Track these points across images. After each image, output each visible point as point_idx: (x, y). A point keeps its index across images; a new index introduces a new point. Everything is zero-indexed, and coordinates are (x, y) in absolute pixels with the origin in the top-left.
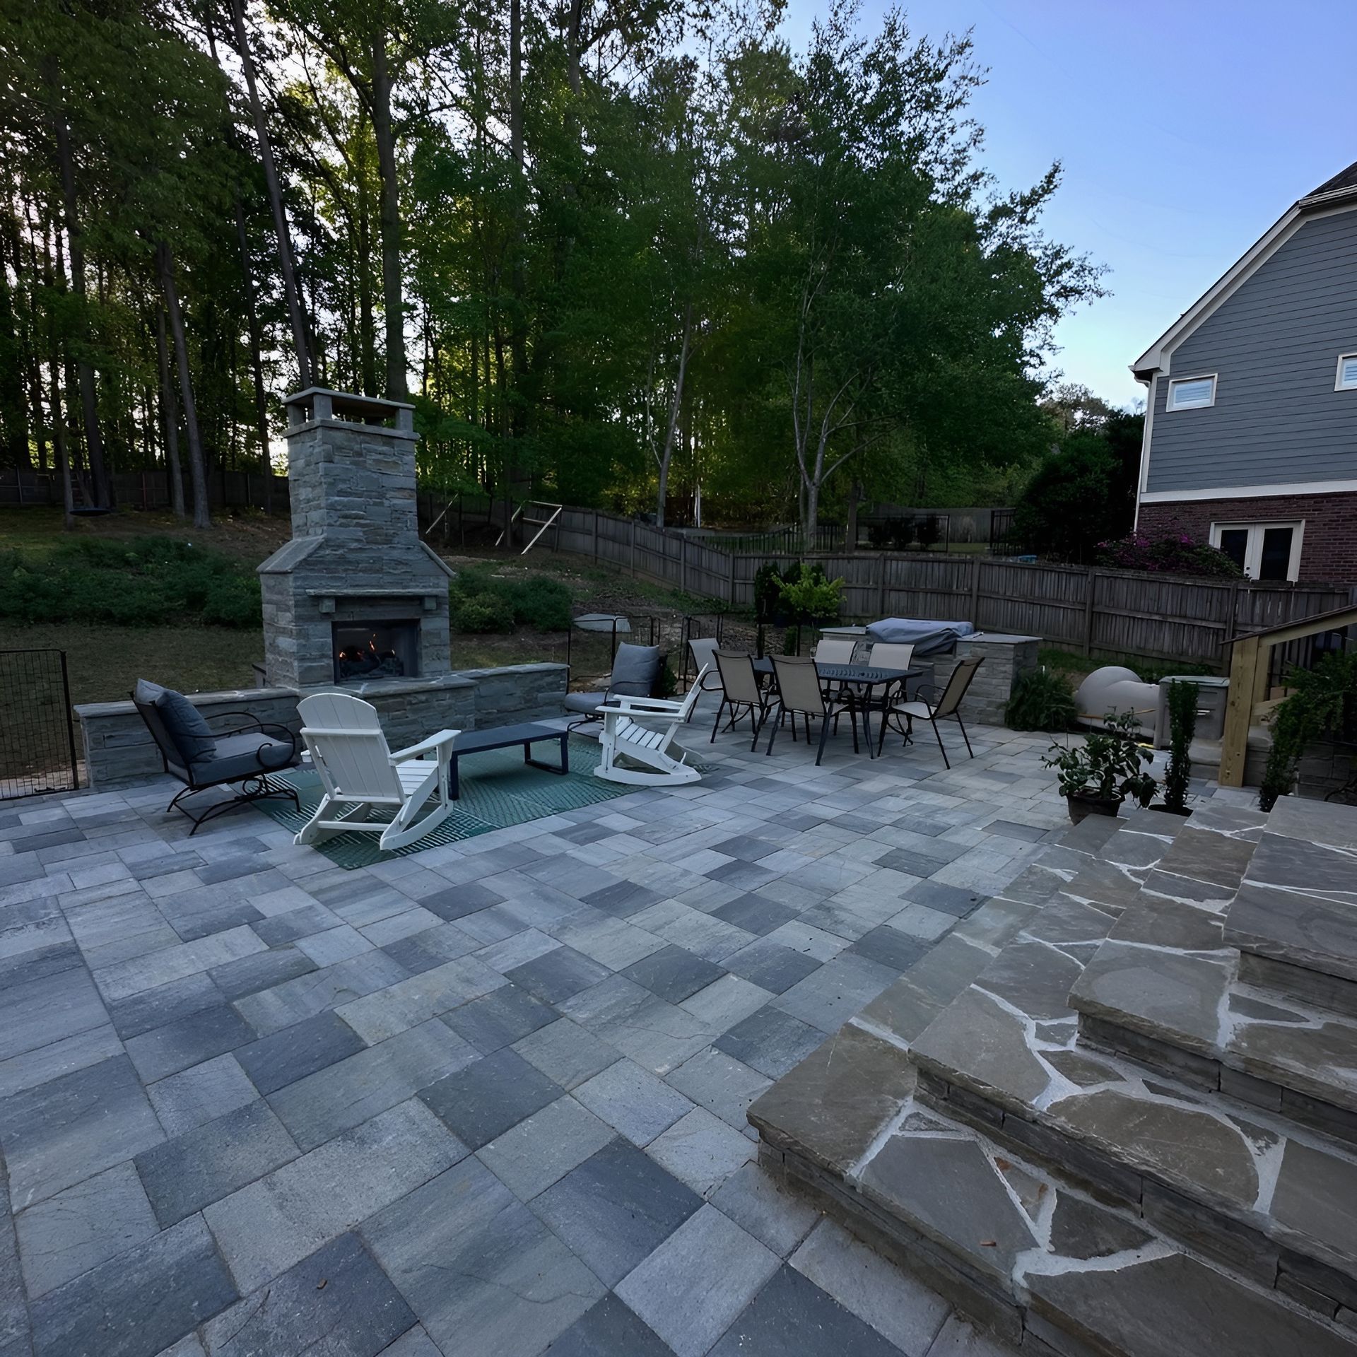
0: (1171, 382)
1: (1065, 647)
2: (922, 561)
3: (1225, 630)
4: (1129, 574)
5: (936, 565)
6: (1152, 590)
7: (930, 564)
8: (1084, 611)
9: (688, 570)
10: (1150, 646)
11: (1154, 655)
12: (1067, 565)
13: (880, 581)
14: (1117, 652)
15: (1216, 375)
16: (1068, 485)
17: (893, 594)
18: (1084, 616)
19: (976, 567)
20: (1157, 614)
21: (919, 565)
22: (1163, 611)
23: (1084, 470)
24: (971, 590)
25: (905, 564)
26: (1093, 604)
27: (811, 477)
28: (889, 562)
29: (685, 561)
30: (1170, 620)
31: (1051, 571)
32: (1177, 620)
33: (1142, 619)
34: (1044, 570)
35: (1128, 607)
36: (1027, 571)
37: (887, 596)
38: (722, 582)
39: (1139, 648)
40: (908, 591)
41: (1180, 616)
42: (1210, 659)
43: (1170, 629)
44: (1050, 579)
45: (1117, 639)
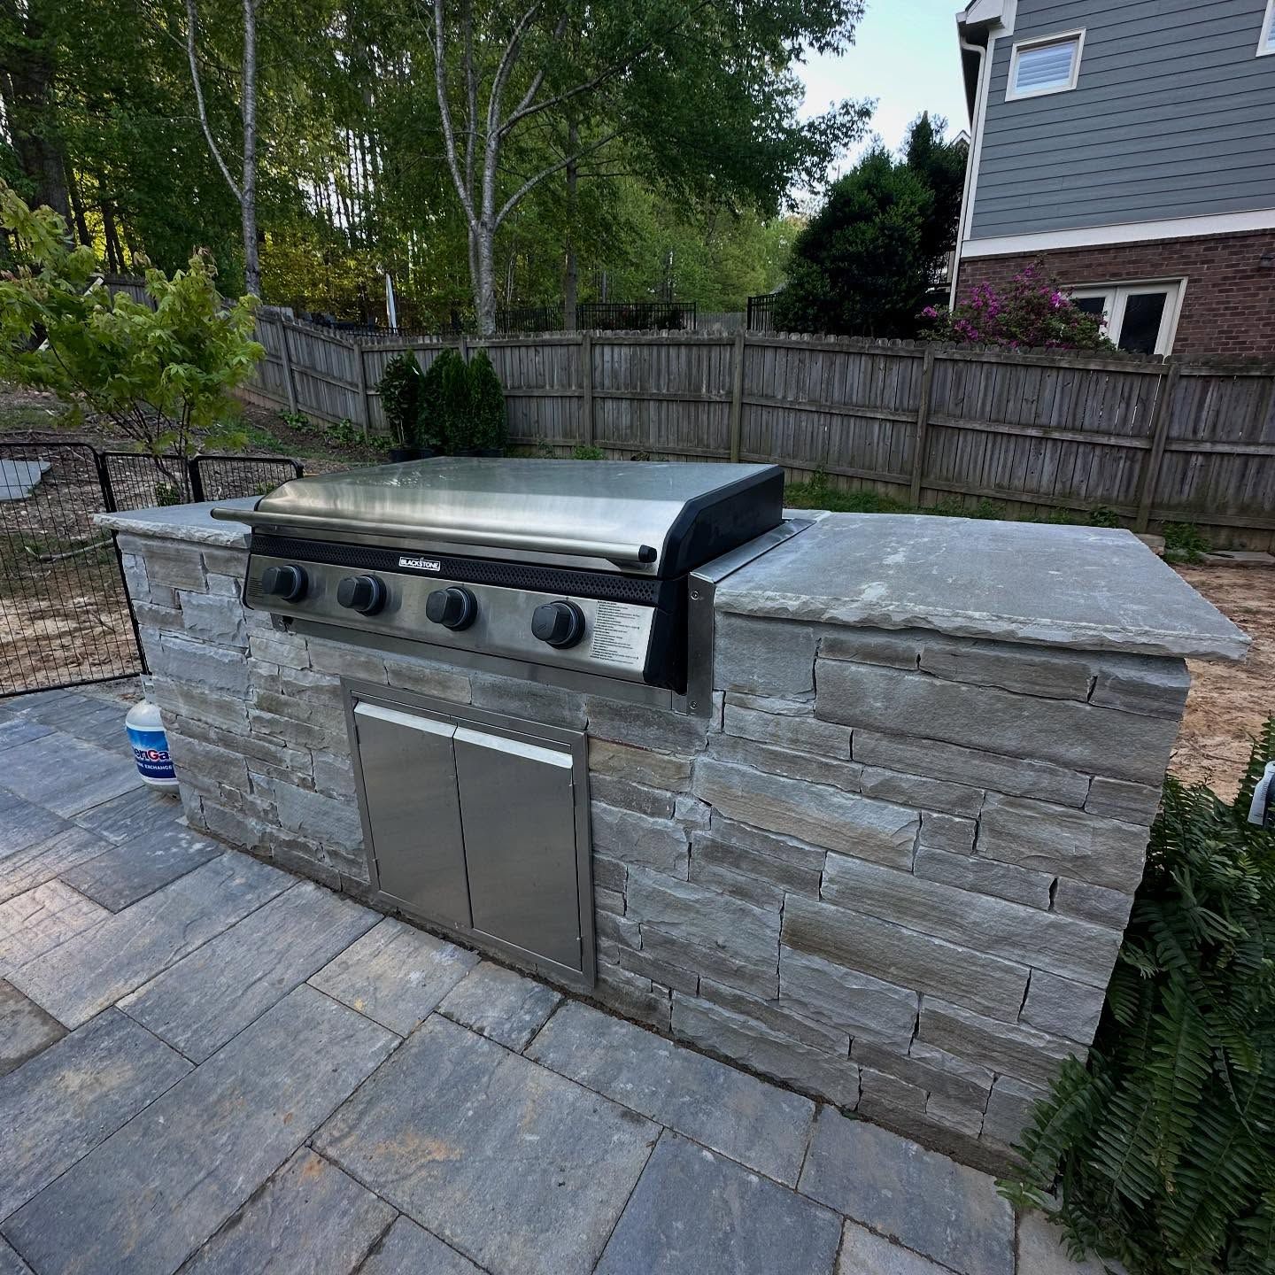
0: (1015, 46)
1: (880, 488)
2: (650, 345)
3: (1148, 451)
4: (990, 354)
5: (673, 351)
6: (1030, 379)
7: (664, 351)
8: (916, 423)
9: (296, 375)
10: (1018, 483)
11: (1025, 498)
12: (888, 343)
13: (586, 382)
14: (964, 495)
15: (1083, 32)
16: (862, 225)
17: (609, 404)
18: (913, 436)
19: (738, 351)
20: (1034, 426)
21: (646, 351)
22: (1043, 420)
23: (885, 201)
24: (730, 393)
25: (625, 350)
26: (928, 414)
27: (478, 216)
28: (598, 350)
29: (290, 360)
30: (1056, 435)
31: (861, 354)
32: (1069, 436)
33: (1010, 435)
34: (849, 354)
35: (987, 415)
36: (821, 356)
37: (598, 407)
38: (349, 395)
39: (999, 486)
40: (631, 400)
41: (1073, 429)
42: (1117, 503)
43: (1054, 452)
44: (857, 370)
45: (964, 474)
